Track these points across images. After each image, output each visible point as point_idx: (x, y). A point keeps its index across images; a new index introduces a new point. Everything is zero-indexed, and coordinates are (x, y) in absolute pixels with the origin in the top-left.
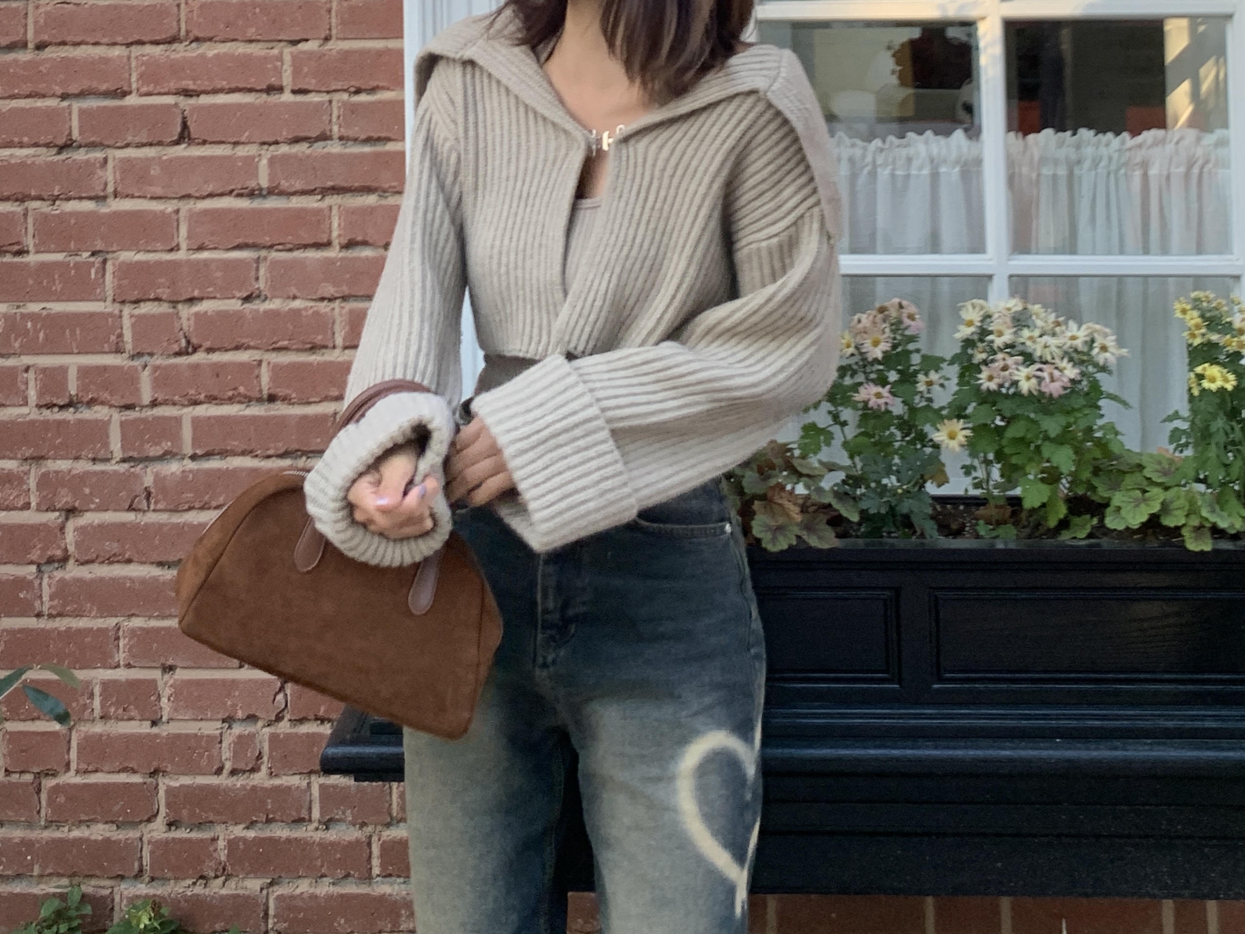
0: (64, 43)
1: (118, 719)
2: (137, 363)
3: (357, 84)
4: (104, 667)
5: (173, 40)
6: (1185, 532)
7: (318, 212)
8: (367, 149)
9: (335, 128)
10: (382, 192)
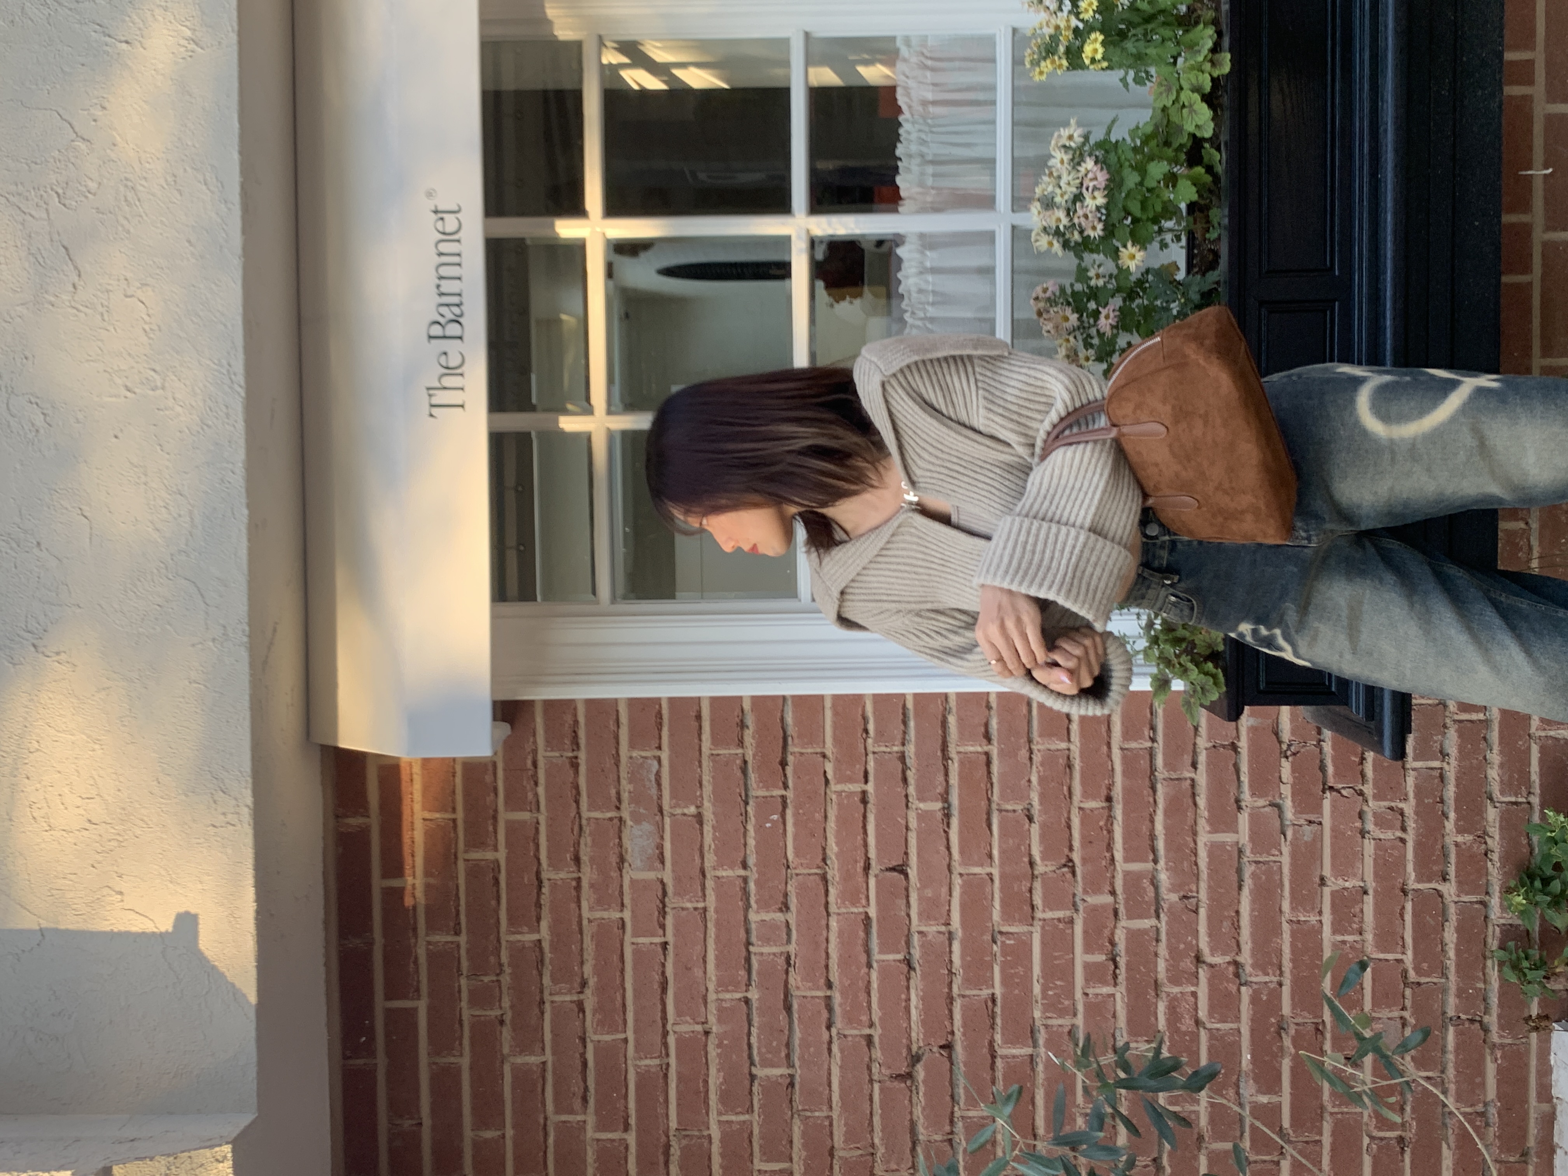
0: (827, 967)
1: (1362, 921)
2: (1081, 906)
3: (860, 730)
4: (1321, 933)
5: (824, 878)
6: (1215, 74)
7: (962, 763)
8: (912, 724)
9: (895, 749)
10: (945, 712)
